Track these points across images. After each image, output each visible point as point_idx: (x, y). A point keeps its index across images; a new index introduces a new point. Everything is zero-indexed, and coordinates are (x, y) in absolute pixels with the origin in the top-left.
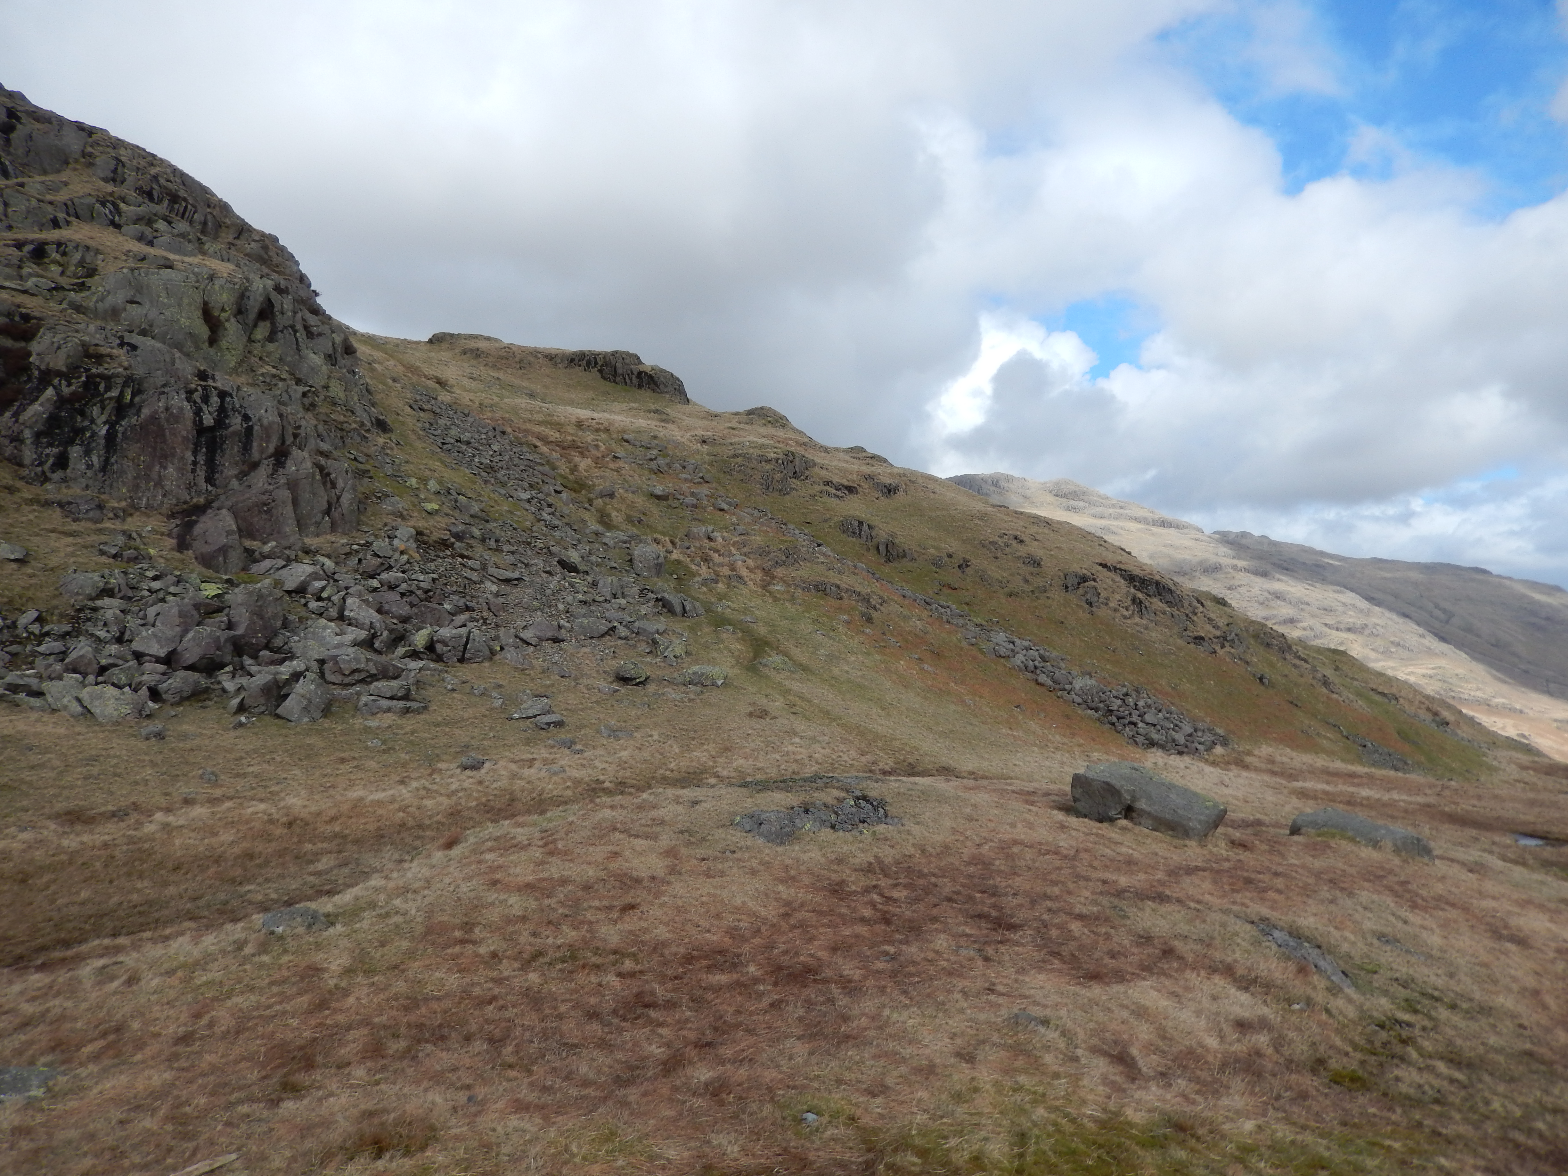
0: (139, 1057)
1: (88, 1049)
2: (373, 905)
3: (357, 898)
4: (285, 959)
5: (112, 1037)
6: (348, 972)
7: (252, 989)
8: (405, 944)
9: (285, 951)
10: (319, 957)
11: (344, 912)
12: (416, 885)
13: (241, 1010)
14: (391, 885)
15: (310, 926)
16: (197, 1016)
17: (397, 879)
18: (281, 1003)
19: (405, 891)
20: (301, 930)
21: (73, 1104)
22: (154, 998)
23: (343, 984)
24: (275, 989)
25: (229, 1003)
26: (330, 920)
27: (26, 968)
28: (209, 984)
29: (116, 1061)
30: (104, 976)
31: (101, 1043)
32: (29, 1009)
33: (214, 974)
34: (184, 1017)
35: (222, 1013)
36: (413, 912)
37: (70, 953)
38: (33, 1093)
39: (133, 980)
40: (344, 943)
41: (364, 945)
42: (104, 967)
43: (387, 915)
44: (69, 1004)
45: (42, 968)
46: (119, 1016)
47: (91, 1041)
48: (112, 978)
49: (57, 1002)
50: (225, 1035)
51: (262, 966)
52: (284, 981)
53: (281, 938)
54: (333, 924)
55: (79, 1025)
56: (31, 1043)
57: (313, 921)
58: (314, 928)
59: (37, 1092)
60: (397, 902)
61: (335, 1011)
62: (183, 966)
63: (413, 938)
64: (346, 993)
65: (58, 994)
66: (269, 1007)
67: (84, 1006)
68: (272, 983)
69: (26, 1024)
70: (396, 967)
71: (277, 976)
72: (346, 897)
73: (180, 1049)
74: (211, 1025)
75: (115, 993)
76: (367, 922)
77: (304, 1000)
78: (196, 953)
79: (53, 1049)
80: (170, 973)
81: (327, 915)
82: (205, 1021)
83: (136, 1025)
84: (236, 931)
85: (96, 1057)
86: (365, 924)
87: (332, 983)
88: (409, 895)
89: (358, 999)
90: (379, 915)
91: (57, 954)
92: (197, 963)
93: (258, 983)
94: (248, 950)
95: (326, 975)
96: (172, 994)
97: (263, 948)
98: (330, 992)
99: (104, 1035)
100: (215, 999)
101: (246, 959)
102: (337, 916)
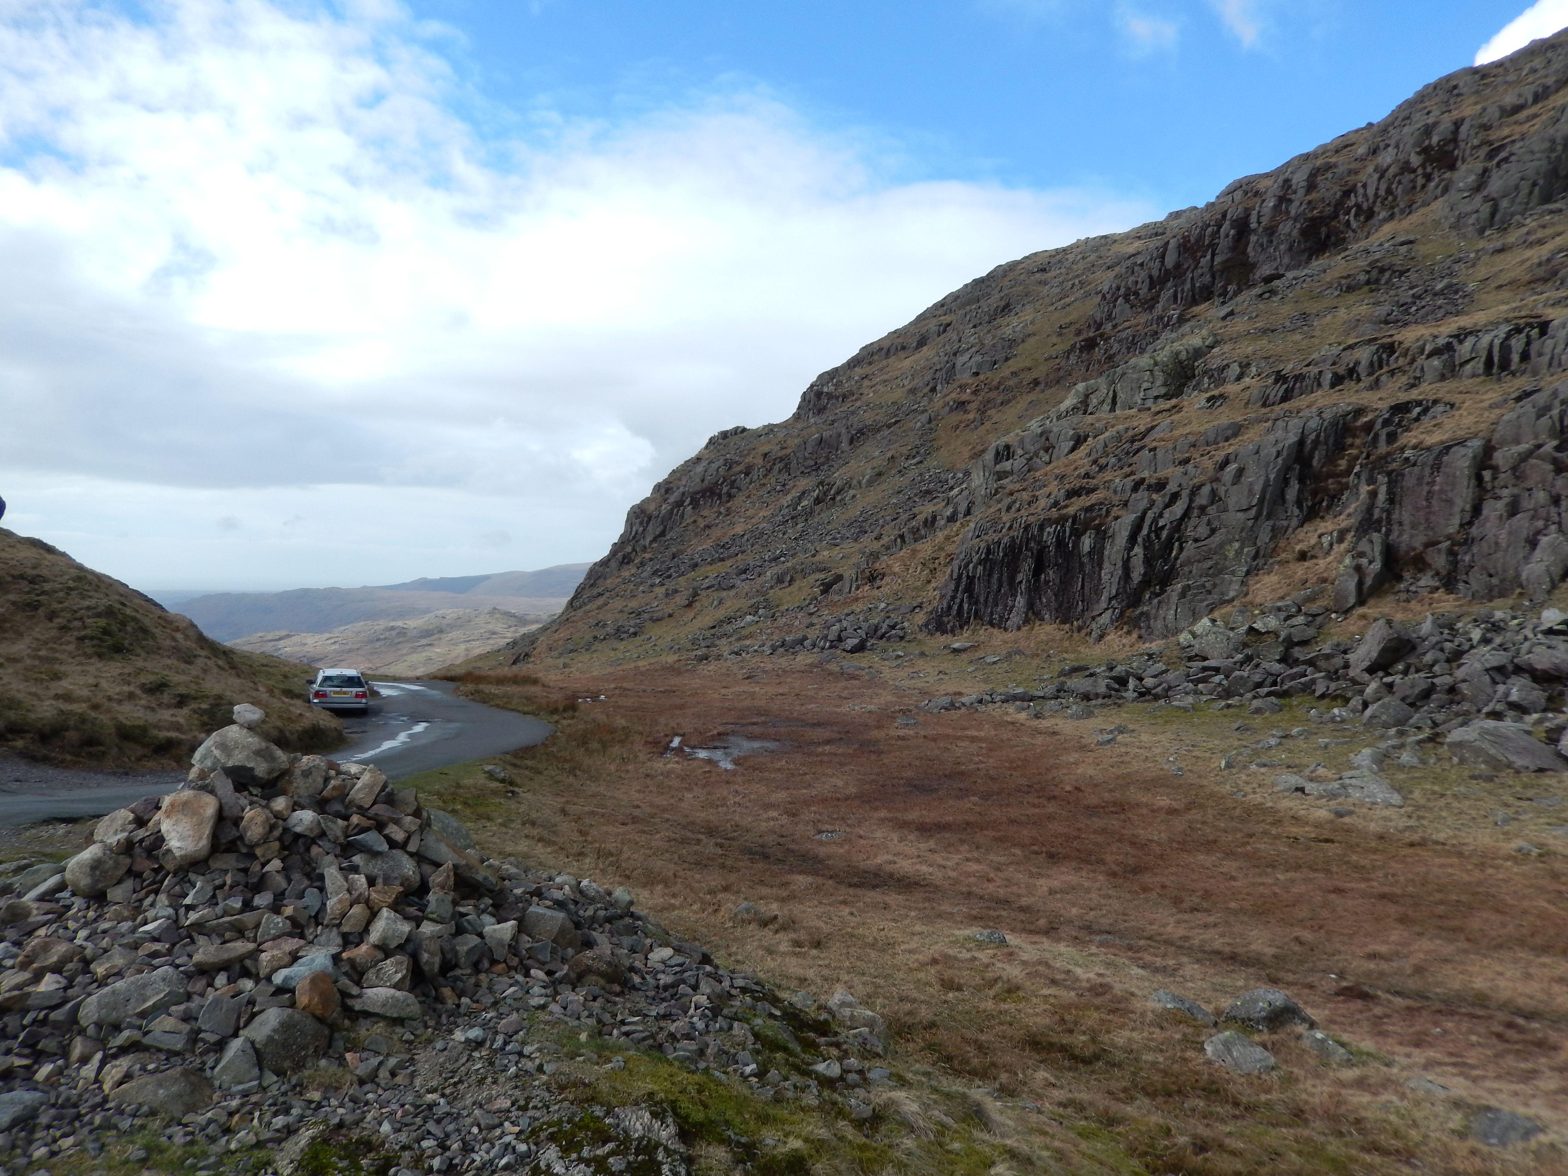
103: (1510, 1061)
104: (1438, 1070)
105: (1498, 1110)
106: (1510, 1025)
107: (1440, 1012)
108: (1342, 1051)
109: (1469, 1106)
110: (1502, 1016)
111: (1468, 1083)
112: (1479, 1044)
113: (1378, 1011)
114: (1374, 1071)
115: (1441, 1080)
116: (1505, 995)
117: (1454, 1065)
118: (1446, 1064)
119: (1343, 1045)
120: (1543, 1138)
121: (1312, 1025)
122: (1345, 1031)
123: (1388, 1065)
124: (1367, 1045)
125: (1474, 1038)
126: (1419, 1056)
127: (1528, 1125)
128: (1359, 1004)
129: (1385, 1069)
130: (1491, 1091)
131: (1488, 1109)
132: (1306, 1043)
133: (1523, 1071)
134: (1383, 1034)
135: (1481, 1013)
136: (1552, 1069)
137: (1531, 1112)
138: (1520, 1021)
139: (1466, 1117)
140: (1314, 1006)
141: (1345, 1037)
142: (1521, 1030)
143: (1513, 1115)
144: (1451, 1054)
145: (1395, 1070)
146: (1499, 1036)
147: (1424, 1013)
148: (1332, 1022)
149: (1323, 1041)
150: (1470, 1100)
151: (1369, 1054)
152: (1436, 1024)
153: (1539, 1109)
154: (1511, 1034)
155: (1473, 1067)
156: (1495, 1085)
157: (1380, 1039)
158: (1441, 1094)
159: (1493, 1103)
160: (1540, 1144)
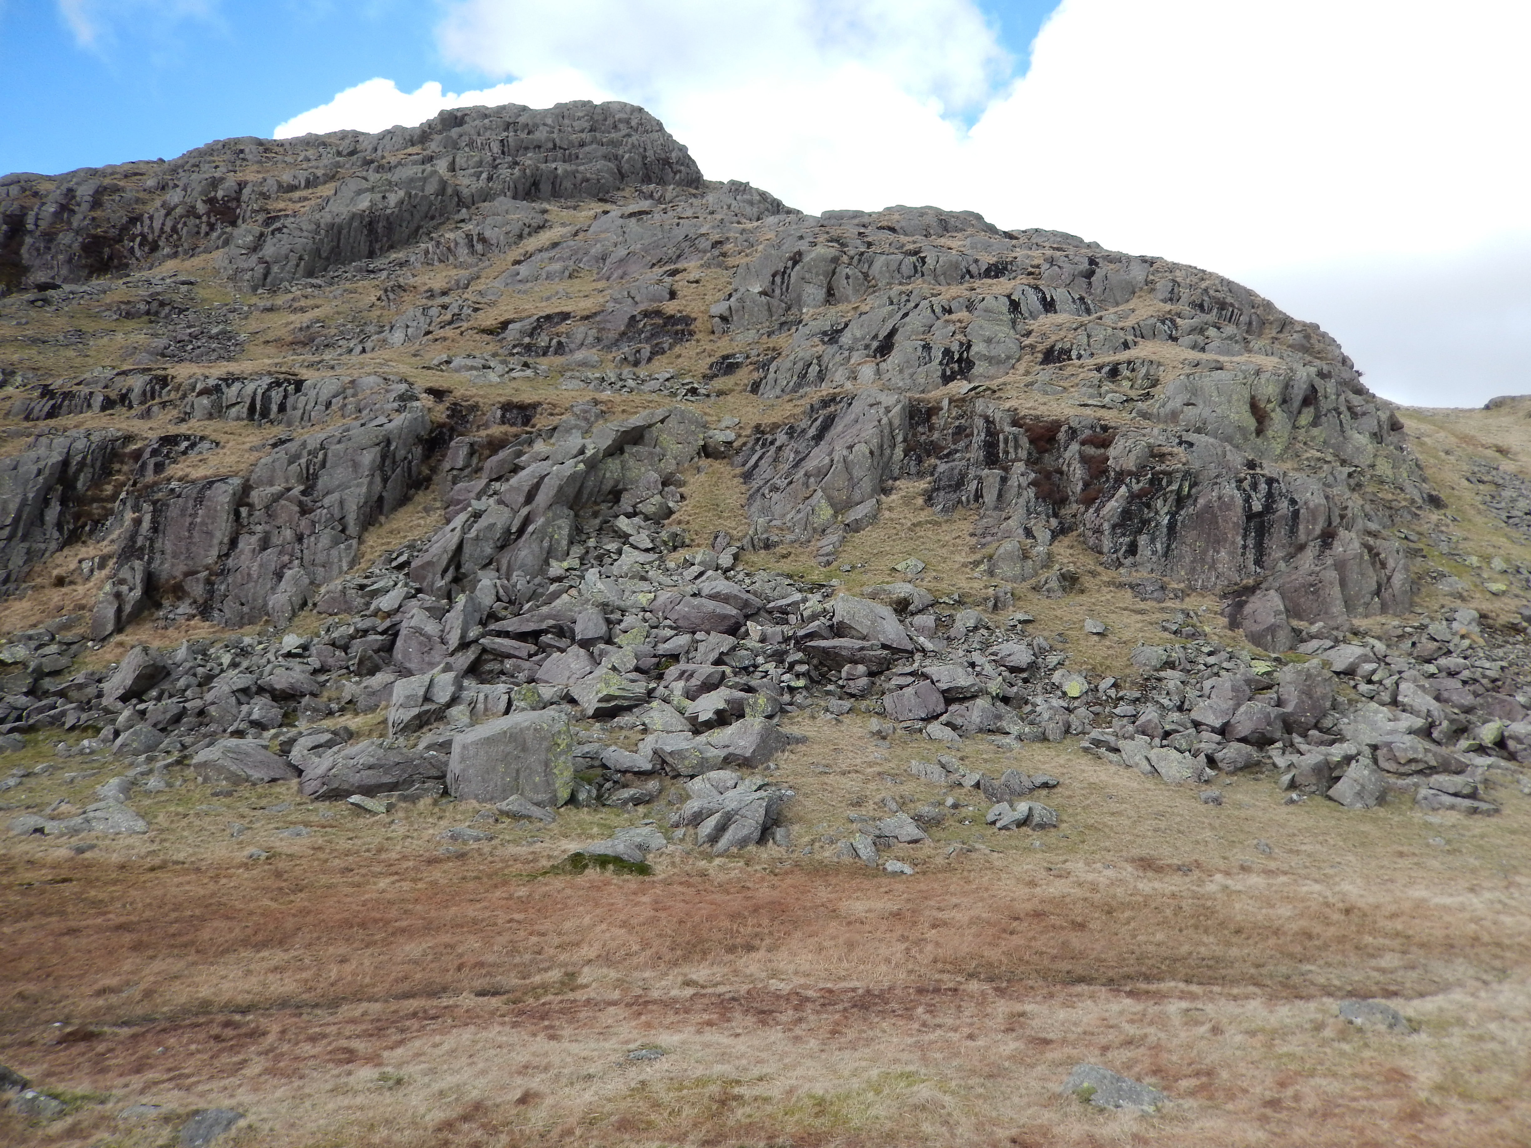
0: (1230, 1106)
1: (1184, 1084)
2: (1461, 1022)
3: (1441, 1010)
4: (1367, 1054)
5: (1204, 1079)
6: (1440, 1088)
7: (1335, 1075)
8: (1507, 1078)
9: (1366, 1045)
10: (1404, 1063)
11: (1428, 1023)
12: (1515, 1013)
13: (1325, 1092)
14: (1481, 1005)
15: (1391, 1026)
16: (1282, 1085)
17: (1485, 1000)
18: (1368, 1098)
19: (1500, 1016)
20: (1382, 1028)
21: (1178, 1131)
22: (1238, 1053)
23: (1436, 1100)
24: (1359, 1082)
25: (1312, 1082)
26: (1414, 1027)
27: (1119, 991)
28: (1291, 1056)
29: (1210, 1103)
30: (1190, 1019)
31: (1193, 1082)
32: (1132, 1030)
33: (1293, 1046)
34: (1269, 1081)
35: (1306, 1090)
36: (1514, 1043)
37: (1153, 987)
38: (1145, 1107)
39: (1216, 1030)
40: (1432, 1055)
41: (1457, 1064)
42: (1188, 1010)
43: (1481, 1038)
44: (1162, 1035)
45: (1131, 994)
46: (1208, 1061)
47: (1185, 1076)
48: (1198, 1023)
49: (1151, 1030)
50: (1312, 1113)
51: (1343, 1054)
52: (1367, 1077)
53: (1360, 1030)
54: (1415, 1030)
55: (1174, 1058)
56: (1136, 1061)
57: (1394, 1020)
58: (1396, 1030)
59: (1151, 1109)
60: (1493, 1027)
61: (1429, 1128)
62: (1263, 1030)
63: (1516, 1074)
64: (1440, 1112)
65: (1151, 1023)
66: (1354, 1099)
67: (1176, 1042)
68: (1355, 1075)
69: (1129, 1042)
70: (1497, 1101)
71: (1359, 1069)
72: (1429, 1005)
73: (1268, 1111)
74: (1297, 1098)
75: (1202, 1038)
76: (1456, 1038)
77: (1393, 1105)
78: (1274, 1021)
79: (1155, 1073)
80: (1252, 1033)
81: (1410, 1020)
82: (1290, 1092)
83: (1225, 1075)
84: (1309, 1010)
85: (1192, 1093)
86: (1456, 1041)
87: (1423, 1095)
88: (1507, 1022)
89: (1455, 1123)
90: (1472, 1036)
91: (1143, 986)
92: (1274, 1031)
93: (1340, 1070)
94: (1328, 1033)
95: (1413, 1085)
96: (1256, 1055)
97: (1343, 1036)
98: (1421, 1104)
99: (1197, 1074)
100: (1298, 1073)
101: (1324, 1043)
102: (1420, 1023)
103: (226, 1059)
104: (154, 1090)
105: (205, 1111)
106: (227, 1024)
107: (164, 1030)
108: (54, 1103)
109: (179, 1117)
110: (221, 1018)
111: (182, 1093)
112: (198, 1051)
113: (101, 1048)
114: (88, 1113)
115: (155, 1100)
116: (225, 998)
117: (170, 1079)
118: (163, 1082)
119: (55, 1097)
120: (242, 1123)
121: (25, 1085)
122: (62, 1080)
123: (102, 1102)
124: (83, 1087)
125: (193, 1047)
126: (137, 1081)
127: (231, 1115)
128: (82, 1046)
129: (100, 1107)
130: (202, 1095)
131: (196, 1112)
132: (14, 1108)
133: (235, 1064)
134: (104, 1071)
135: (202, 1020)
136: (260, 1054)
137: (233, 1102)
138: (237, 1017)
139: (175, 1129)
140: (31, 1063)
141: (60, 1088)
142: (236, 1025)
143: (219, 1110)
144: (170, 1070)
145: (109, 1106)
146: (217, 1038)
147: (149, 1036)
148: (50, 1074)
149: (34, 1099)
150: (181, 1111)
151: (83, 1098)
152: (158, 1044)
153: (244, 1096)
154: (229, 1032)
155: (188, 1076)
156: (207, 1087)
157: (99, 1077)
158: (153, 1113)
159: (202, 1104)
160: (240, 1130)
